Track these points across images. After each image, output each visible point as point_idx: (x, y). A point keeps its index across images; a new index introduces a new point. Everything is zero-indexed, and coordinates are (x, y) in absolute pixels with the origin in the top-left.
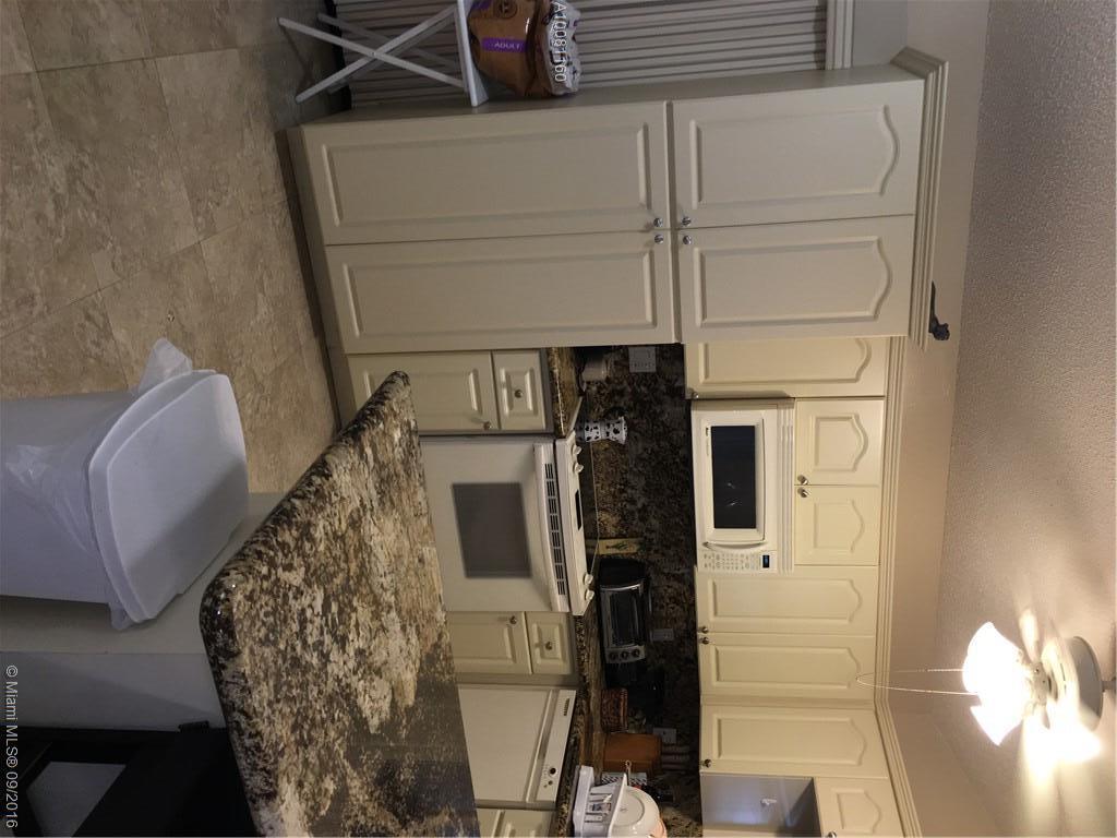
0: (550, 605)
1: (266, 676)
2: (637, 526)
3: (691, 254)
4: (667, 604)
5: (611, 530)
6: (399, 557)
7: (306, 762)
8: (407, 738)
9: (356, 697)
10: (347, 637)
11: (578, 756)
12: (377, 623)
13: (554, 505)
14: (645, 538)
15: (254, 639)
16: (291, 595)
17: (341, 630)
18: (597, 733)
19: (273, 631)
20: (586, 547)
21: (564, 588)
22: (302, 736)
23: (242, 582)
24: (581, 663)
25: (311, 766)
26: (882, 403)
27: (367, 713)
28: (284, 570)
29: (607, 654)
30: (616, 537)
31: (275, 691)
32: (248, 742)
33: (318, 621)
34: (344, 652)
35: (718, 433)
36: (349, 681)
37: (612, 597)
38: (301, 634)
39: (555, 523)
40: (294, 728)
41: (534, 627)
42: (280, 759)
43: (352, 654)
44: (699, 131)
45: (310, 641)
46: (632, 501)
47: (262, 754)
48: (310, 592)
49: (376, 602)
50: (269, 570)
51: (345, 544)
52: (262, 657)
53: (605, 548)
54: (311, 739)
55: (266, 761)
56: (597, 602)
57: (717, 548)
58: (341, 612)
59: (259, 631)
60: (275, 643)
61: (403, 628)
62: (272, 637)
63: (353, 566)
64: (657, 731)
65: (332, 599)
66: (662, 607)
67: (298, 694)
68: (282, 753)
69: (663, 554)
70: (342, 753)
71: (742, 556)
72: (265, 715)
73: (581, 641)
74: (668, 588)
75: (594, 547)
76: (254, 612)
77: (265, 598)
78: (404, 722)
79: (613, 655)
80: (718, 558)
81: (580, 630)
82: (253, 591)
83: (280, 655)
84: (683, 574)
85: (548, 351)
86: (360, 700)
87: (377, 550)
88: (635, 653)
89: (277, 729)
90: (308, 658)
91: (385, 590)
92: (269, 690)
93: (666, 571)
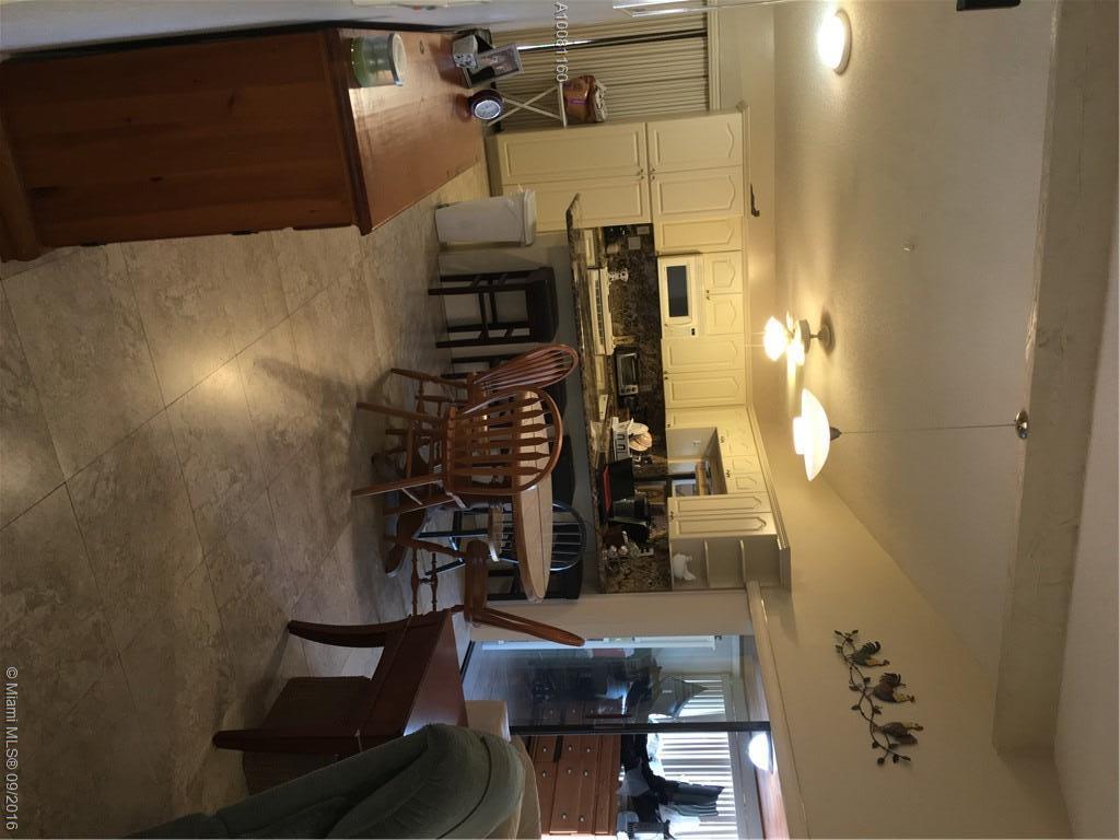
2: (633, 329)
3: (656, 184)
4: (648, 371)
5: (621, 332)
13: (599, 301)
14: (637, 335)
21: (603, 342)
26: (740, 253)
30: (623, 335)
35: (670, 270)
39: (600, 309)
44: (658, 135)
46: (631, 317)
53: (617, 341)
56: (617, 353)
57: (671, 327)
66: (646, 373)
69: (646, 344)
71: (683, 329)
74: (648, 361)
79: (623, 391)
80: (671, 331)
81: (609, 364)
84: (655, 352)
85: (596, 229)
88: (633, 390)
93: (647, 353)
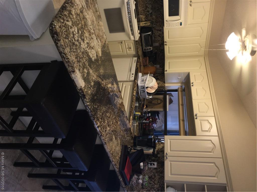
0: (130, 38)
1: (68, 46)
2: (150, 18)
4: (157, 37)
5: (143, 20)
6: (93, 21)
7: (80, 66)
8: (101, 63)
9: (88, 53)
10: (84, 39)
11: (138, 71)
12: (90, 37)
14: (152, 21)
15: (63, 37)
16: (69, 28)
17: (83, 38)
18: (142, 67)
19: (67, 36)
20: (138, 24)
21: (133, 34)
22: (78, 60)
23: (57, 23)
24: (138, 51)
25: (81, 66)
27: (91, 57)
28: (67, 21)
29: (144, 49)
30: (145, 21)
31: (70, 49)
32: (66, 60)
33: (77, 34)
34: (84, 43)
36: (86, 49)
37: (144, 36)
38: (73, 37)
40: (76, 58)
41: (127, 44)
42: (74, 64)
43: (86, 43)
45: (76, 39)
46: (148, 12)
47: (70, 63)
48: (74, 27)
49: (89, 32)
50: (63, 21)
51: (80, 17)
52: (66, 41)
53: (142, 24)
54: (80, 61)
55: (71, 64)
56: (141, 37)
57: (169, 21)
58: (82, 33)
59: (64, 35)
60: (68, 39)
61: (97, 39)
62: (67, 37)
63: (83, 22)
64: (155, 66)
65: (79, 30)
66: (156, 38)
67: (75, 51)
68: (74, 63)
69: (156, 25)
70: (87, 64)
71: (175, 23)
72: (69, 54)
73: (137, 46)
74: (157, 33)
75: (140, 24)
76: (62, 31)
77: (64, 28)
78: (100, 59)
80: (169, 24)
81: (137, 44)
82: (60, 26)
83: (70, 42)
84: (161, 29)
86: (89, 54)
87: (88, 19)
88: (150, 49)
89: (72, 58)
90: (76, 43)
91: (91, 29)
92: (69, 49)
93: (157, 29)
